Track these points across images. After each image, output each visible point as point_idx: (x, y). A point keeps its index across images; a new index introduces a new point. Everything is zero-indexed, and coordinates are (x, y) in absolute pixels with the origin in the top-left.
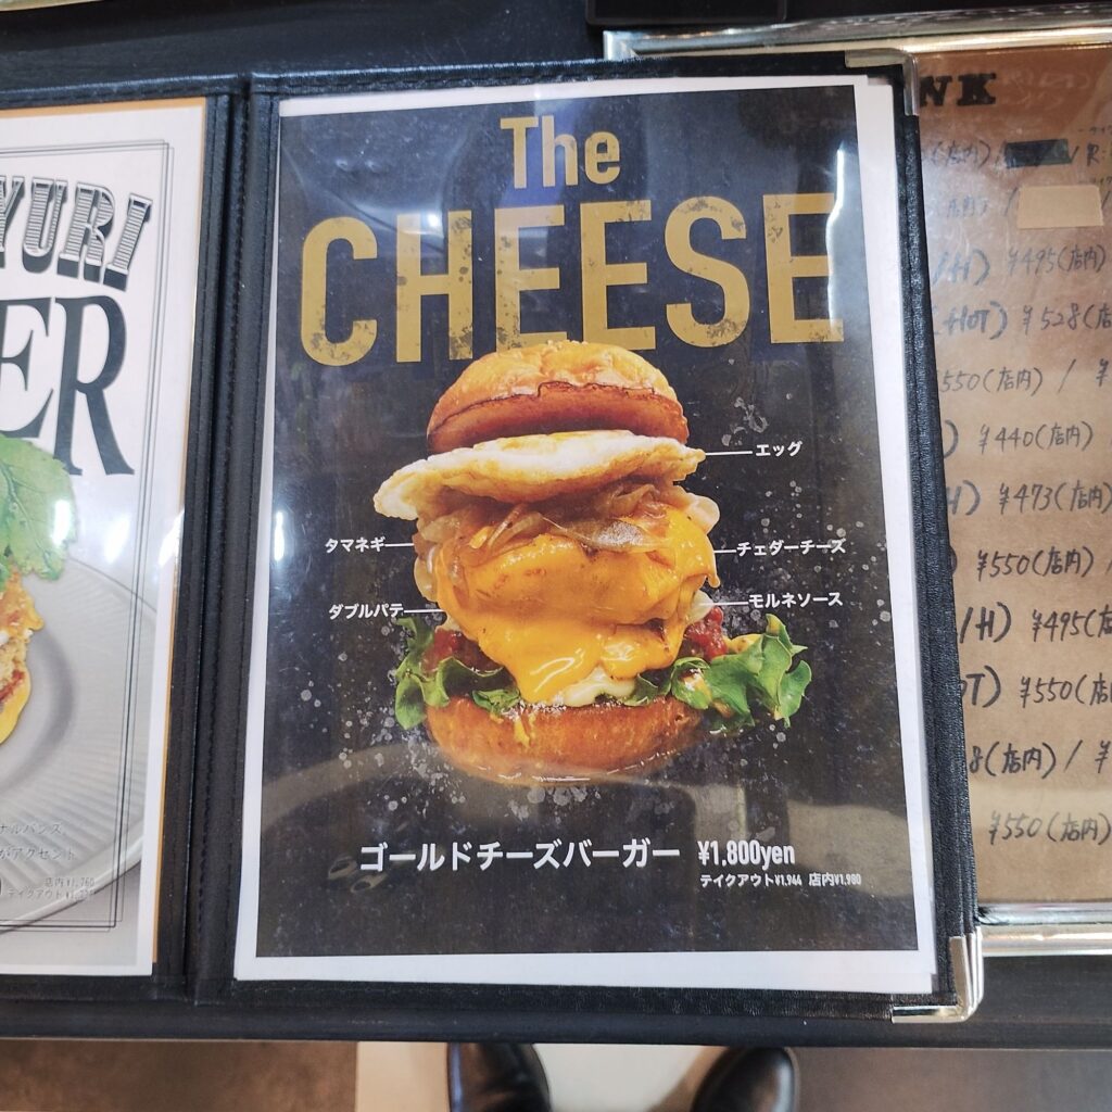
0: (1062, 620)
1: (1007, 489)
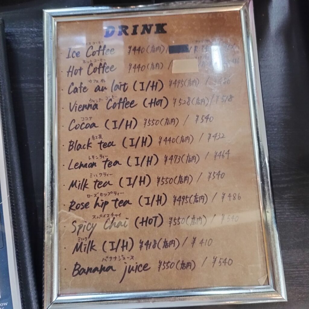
0: (183, 198)
1: (167, 157)
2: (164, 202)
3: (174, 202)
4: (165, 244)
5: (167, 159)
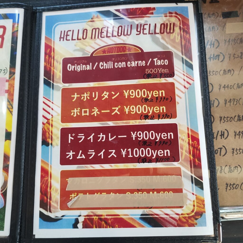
0: (242, 133)
1: (226, 100)
3: (235, 136)
4: (230, 170)
5: (226, 102)
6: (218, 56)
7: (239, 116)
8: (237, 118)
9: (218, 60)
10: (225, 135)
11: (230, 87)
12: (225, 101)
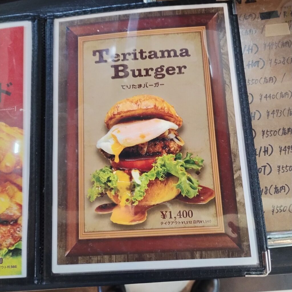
0: (288, 148)
1: (269, 112)
2: (271, 152)
3: (281, 151)
4: (276, 190)
5: (269, 114)
6: (257, 63)
7: (284, 129)
8: (281, 131)
9: (258, 66)
10: (269, 151)
11: (272, 96)
12: (267, 113)
